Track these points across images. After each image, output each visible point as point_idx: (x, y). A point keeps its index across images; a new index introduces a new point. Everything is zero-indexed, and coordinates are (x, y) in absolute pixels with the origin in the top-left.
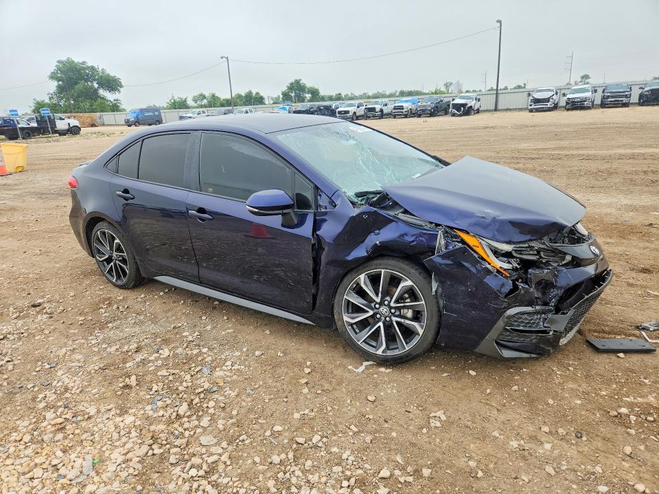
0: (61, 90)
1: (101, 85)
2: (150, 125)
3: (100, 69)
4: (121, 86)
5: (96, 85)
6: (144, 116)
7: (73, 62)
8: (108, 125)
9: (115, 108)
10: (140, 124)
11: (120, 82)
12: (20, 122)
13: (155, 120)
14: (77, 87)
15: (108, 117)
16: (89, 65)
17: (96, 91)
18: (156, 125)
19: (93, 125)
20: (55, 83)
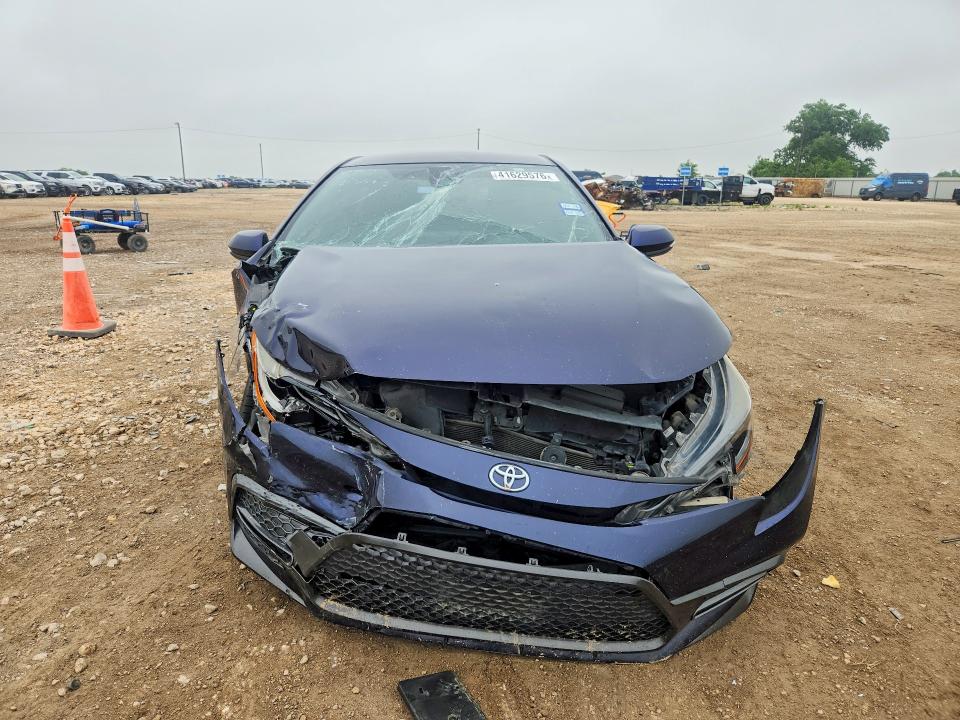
0: (795, 144)
1: (855, 138)
2: (901, 199)
3: (862, 116)
4: (886, 139)
5: (847, 138)
6: (896, 184)
7: (826, 104)
8: (838, 197)
9: (863, 171)
10: (884, 198)
11: (887, 133)
12: (706, 184)
13: (912, 193)
14: (816, 140)
15: (843, 185)
16: (848, 108)
17: (845, 146)
18: (913, 200)
19: (815, 195)
20: (791, 135)
